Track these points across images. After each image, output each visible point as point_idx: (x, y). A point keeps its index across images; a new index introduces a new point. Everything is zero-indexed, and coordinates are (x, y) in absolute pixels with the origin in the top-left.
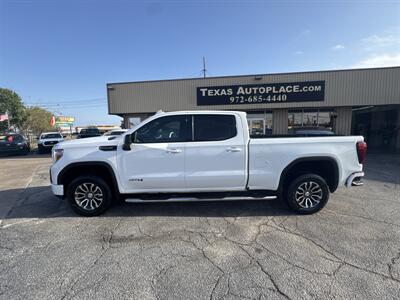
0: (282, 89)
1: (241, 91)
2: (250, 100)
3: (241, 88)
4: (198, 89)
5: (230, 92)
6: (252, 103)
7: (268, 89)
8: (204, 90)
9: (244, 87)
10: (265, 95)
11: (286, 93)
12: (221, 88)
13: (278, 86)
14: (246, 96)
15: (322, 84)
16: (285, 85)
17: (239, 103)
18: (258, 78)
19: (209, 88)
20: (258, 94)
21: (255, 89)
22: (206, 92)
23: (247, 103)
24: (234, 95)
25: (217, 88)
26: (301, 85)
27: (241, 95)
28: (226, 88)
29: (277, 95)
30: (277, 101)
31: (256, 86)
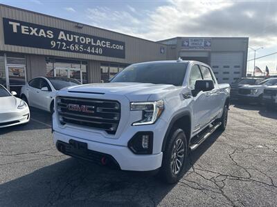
0: (98, 43)
1: (62, 36)
2: (71, 47)
3: (62, 33)
4: (6, 21)
5: (50, 35)
6: (74, 51)
7: (88, 40)
8: (15, 25)
9: (66, 32)
10: (85, 46)
11: (102, 47)
12: (39, 27)
13: (95, 39)
14: (68, 43)
16: (101, 39)
17: (61, 49)
18: (79, 26)
19: (23, 23)
20: (79, 43)
21: (77, 37)
22: (19, 28)
23: (69, 50)
24: (55, 39)
25: (34, 26)
26: (112, 42)
27: (62, 40)
28: (46, 29)
29: (95, 47)
30: (95, 54)
31: (77, 34)
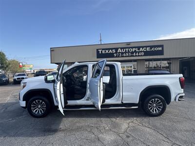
0: (141, 49)
1: (119, 50)
2: (124, 55)
3: (120, 49)
4: (97, 50)
5: (114, 51)
6: (126, 56)
7: (134, 50)
8: (100, 51)
10: (132, 53)
11: (144, 51)
12: (109, 49)
13: (139, 48)
14: (122, 53)
15: (162, 46)
16: (143, 47)
17: (119, 57)
18: (128, 44)
19: (103, 49)
20: (129, 52)
21: (127, 49)
22: (102, 51)
23: (122, 56)
24: (116, 53)
25: (107, 49)
26: (151, 47)
27: (120, 52)
28: (112, 49)
29: (139, 52)
30: (139, 56)
31: (129, 48)
